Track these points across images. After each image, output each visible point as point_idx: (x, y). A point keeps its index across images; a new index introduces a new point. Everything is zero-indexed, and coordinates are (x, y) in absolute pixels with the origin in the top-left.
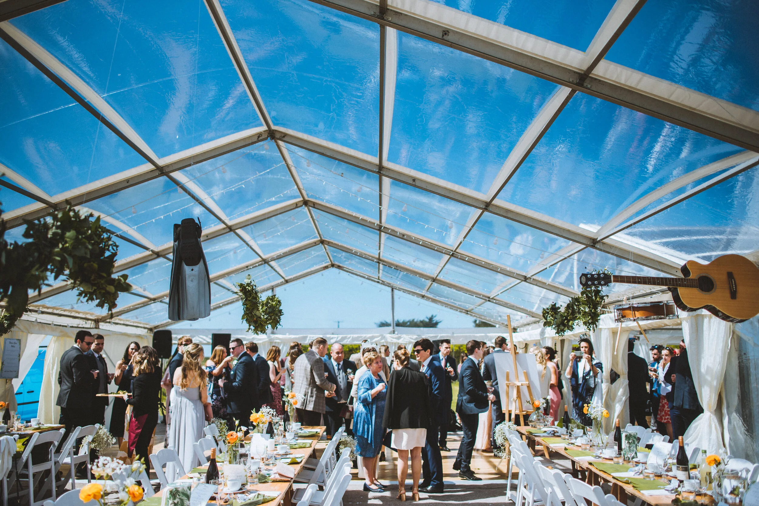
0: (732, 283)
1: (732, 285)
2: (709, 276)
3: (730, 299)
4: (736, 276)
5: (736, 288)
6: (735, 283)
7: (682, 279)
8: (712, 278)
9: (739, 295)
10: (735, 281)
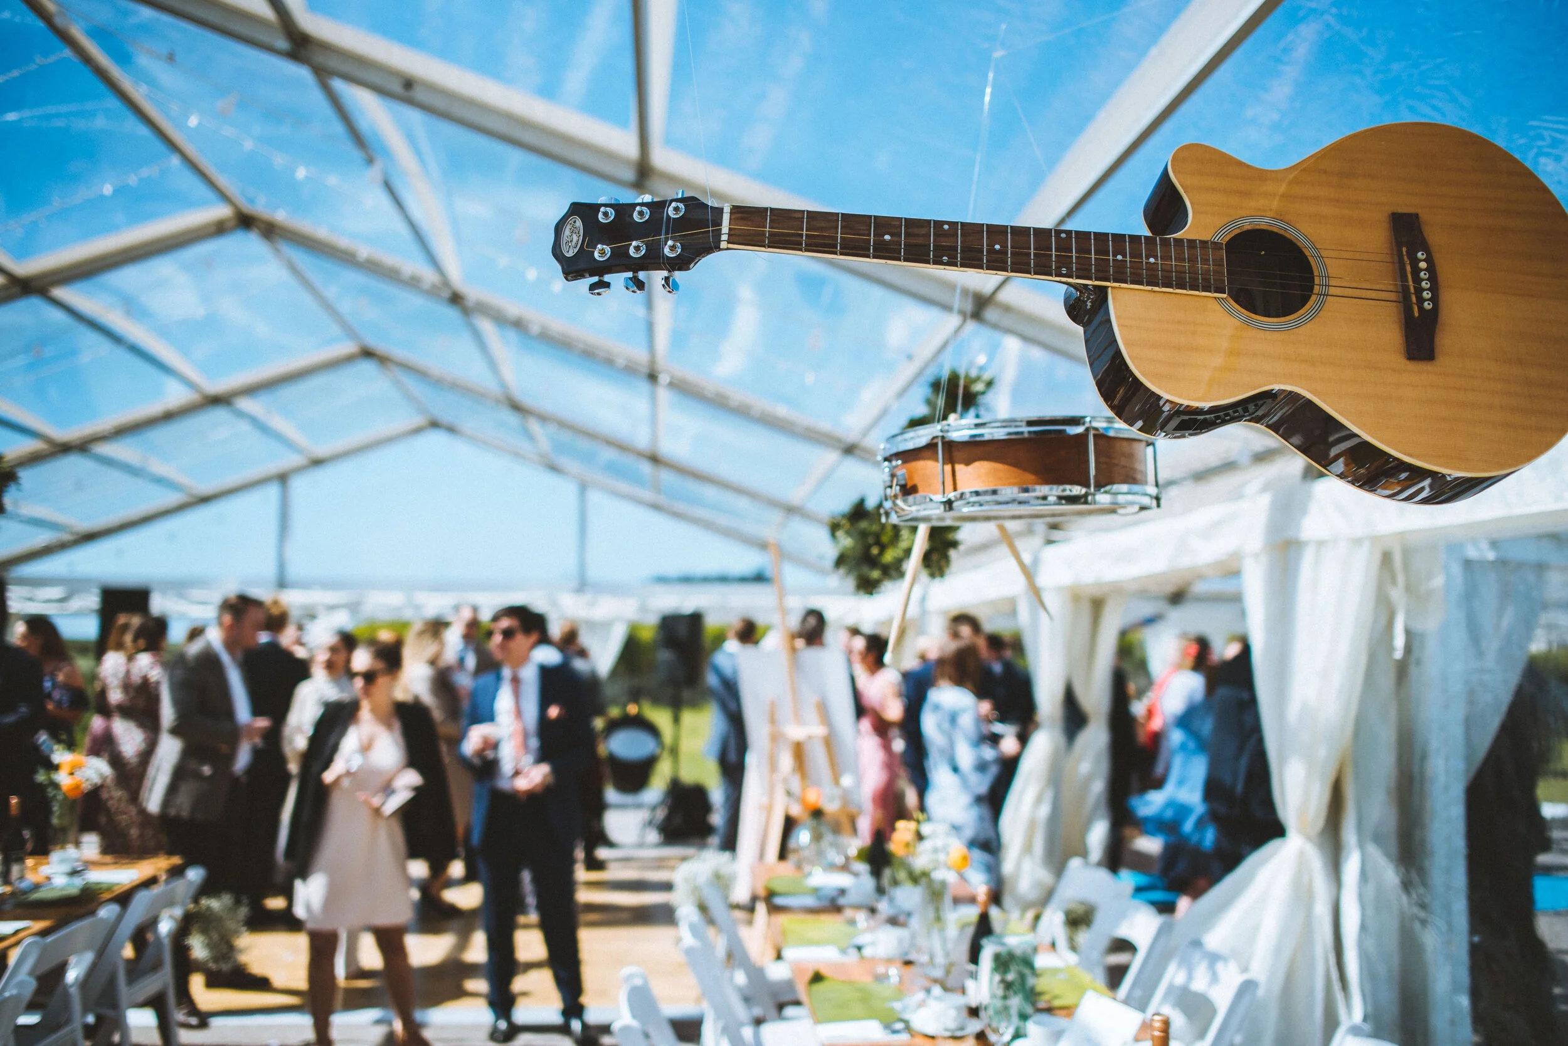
0: (1416, 271)
1: (1417, 280)
2: (1291, 234)
3: (1401, 362)
4: (1435, 236)
5: (1434, 299)
6: (1431, 269)
7: (1135, 239)
8: (1302, 242)
9: (1446, 340)
10: (1429, 260)
